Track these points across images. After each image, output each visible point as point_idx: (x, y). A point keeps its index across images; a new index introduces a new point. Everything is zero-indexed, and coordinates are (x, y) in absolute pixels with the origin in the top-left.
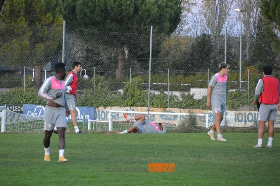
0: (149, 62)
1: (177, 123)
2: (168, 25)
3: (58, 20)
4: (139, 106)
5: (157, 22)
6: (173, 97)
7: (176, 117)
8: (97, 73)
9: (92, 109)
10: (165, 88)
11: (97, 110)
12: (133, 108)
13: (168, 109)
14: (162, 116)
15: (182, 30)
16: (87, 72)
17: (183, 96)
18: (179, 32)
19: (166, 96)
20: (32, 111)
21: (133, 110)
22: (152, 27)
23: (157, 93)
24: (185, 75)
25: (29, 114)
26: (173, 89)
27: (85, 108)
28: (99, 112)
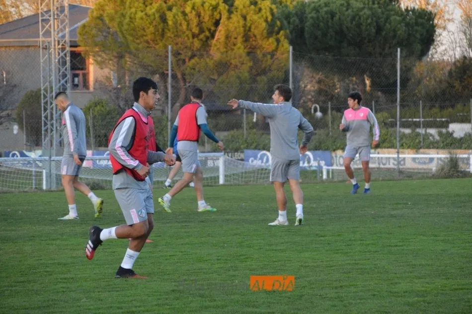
0: (396, 92)
1: (433, 167)
2: (418, 47)
3: (283, 46)
4: (385, 148)
5: (406, 44)
6: (427, 136)
7: (431, 160)
8: (332, 109)
9: (327, 153)
10: (417, 125)
11: (333, 155)
12: (379, 150)
13: (421, 150)
14: (414, 159)
15: (436, 52)
16: (320, 108)
17: (440, 134)
18: (432, 55)
19: (418, 135)
20: (256, 158)
21: (378, 153)
22: (399, 50)
23: (407, 131)
24: (442, 108)
25: (252, 161)
26: (428, 125)
27: (319, 152)
28: (336, 157)
